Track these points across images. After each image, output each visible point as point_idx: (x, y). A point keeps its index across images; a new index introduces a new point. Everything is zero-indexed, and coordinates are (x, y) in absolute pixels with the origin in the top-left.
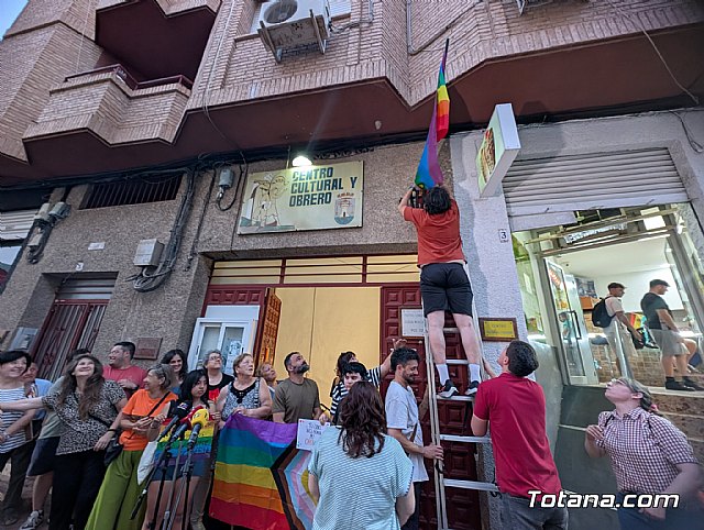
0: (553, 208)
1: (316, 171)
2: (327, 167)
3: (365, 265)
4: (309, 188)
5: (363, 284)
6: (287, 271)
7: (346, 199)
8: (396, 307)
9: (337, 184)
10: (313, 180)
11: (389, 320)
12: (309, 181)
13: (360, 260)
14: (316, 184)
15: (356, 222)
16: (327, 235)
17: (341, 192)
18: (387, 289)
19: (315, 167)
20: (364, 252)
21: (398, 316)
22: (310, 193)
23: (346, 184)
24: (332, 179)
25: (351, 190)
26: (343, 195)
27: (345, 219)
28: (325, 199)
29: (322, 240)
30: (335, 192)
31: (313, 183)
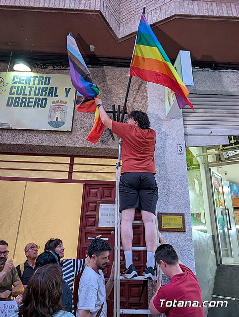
0: (215, 132)
1: (35, 77)
2: (45, 76)
3: (72, 164)
4: (27, 92)
5: (70, 180)
7: (59, 106)
8: (95, 202)
9: (53, 92)
10: (31, 85)
11: (89, 213)
12: (27, 86)
13: (67, 160)
14: (33, 90)
15: (67, 127)
16: (40, 135)
17: (56, 99)
18: (89, 186)
19: (33, 74)
20: (72, 154)
21: (96, 209)
22: (28, 96)
23: (61, 93)
24: (49, 87)
25: (64, 99)
26: (57, 102)
27: (57, 124)
28: (41, 103)
29: (35, 140)
30: (51, 99)
31: (31, 88)
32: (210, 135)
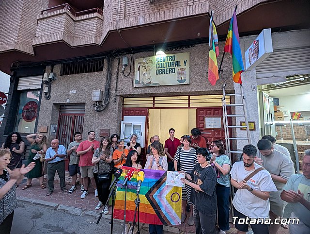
0: (276, 74)
1: (167, 57)
2: (172, 55)
3: (189, 100)
4: (165, 66)
5: (189, 107)
6: (156, 102)
7: (182, 71)
8: (203, 117)
9: (177, 64)
10: (166, 62)
11: (200, 122)
12: (164, 62)
13: (187, 97)
15: (187, 82)
16: (174, 87)
17: (179, 68)
18: (199, 109)
19: (166, 55)
20: (189, 95)
21: (204, 120)
22: (165, 68)
23: (182, 64)
24: (175, 61)
25: (184, 67)
26: (181, 69)
27: (182, 81)
28: (172, 71)
29: (172, 90)
30: (177, 68)
31: (166, 63)
32: (273, 76)
